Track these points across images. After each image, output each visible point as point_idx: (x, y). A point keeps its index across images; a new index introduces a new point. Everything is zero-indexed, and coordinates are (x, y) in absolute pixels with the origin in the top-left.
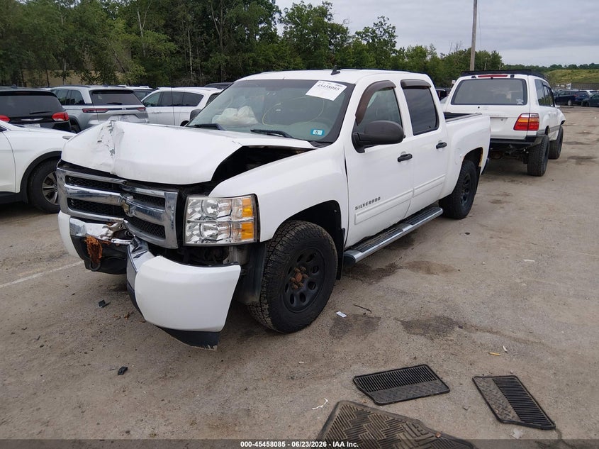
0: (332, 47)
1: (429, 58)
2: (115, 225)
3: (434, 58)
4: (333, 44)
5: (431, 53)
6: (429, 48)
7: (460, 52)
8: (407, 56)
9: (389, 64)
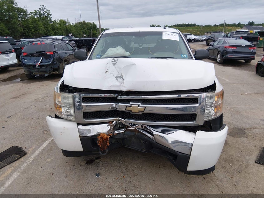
0: (19, 19)
1: (67, 24)
2: (114, 122)
3: (70, 25)
4: (20, 18)
5: (68, 23)
6: (66, 21)
7: (79, 22)
8: (57, 24)
9: (50, 27)
